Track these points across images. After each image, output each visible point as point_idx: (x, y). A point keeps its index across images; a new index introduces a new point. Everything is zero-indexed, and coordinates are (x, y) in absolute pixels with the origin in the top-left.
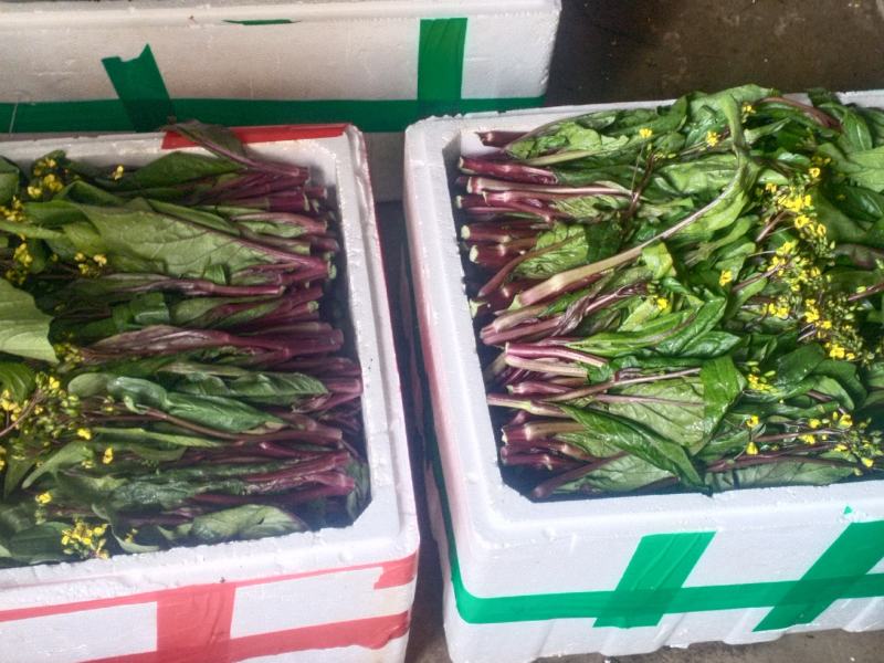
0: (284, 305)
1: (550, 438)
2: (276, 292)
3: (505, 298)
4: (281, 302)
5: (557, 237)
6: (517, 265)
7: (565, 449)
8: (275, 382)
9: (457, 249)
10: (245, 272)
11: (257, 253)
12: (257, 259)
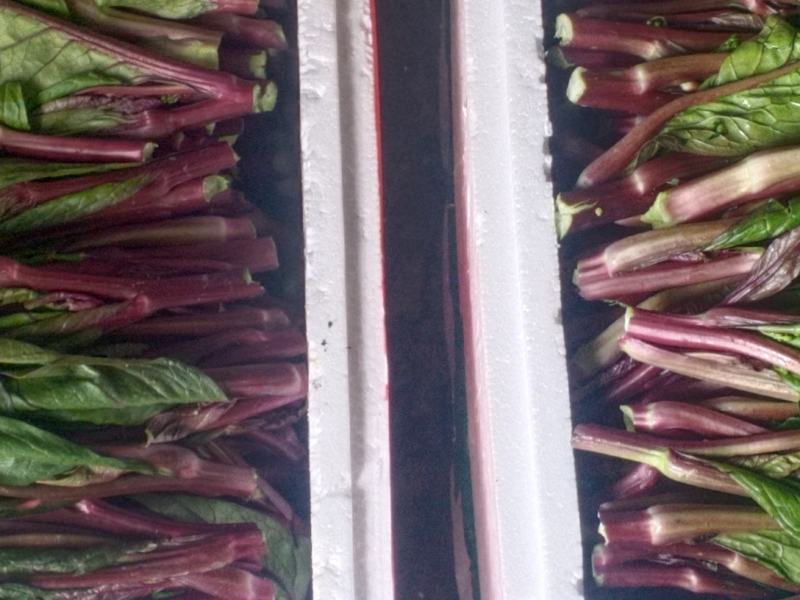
0: (150, 186)
1: (704, 541)
2: (134, 154)
3: (636, 196)
4: (145, 178)
5: (769, 57)
6: (672, 117)
7: (734, 564)
8: (112, 379)
9: (542, 69)
10: (72, 101)
11: (103, 57)
12: (100, 72)
